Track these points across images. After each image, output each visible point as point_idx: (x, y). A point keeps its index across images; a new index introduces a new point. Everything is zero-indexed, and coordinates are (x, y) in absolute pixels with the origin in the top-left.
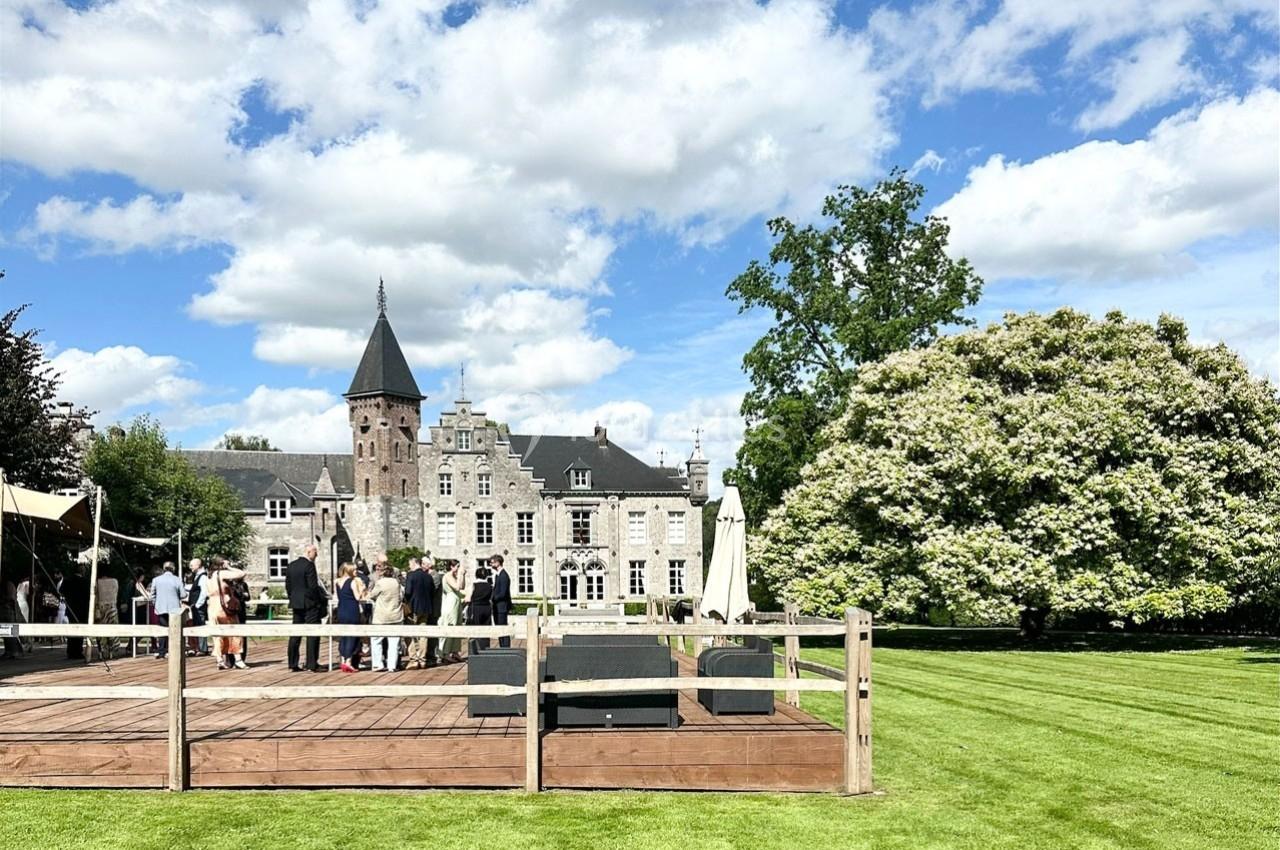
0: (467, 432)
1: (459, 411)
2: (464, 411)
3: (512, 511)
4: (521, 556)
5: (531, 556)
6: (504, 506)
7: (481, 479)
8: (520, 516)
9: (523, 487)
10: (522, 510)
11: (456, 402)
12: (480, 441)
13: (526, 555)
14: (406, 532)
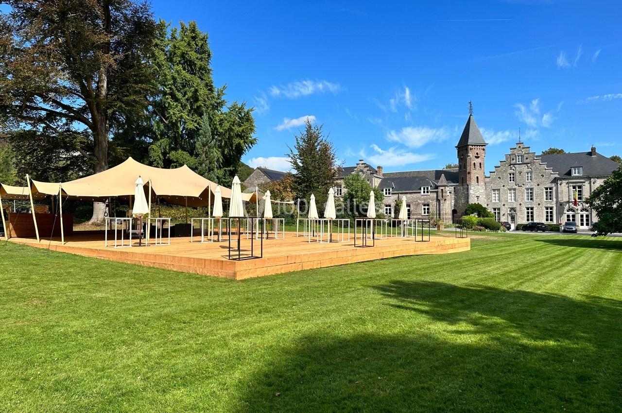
0: (521, 156)
1: (517, 148)
2: (520, 147)
3: (543, 187)
4: (547, 206)
5: (551, 206)
6: (538, 185)
7: (528, 174)
8: (547, 189)
9: (547, 177)
10: (547, 186)
11: (517, 144)
12: (527, 159)
13: (549, 205)
14: (478, 197)
